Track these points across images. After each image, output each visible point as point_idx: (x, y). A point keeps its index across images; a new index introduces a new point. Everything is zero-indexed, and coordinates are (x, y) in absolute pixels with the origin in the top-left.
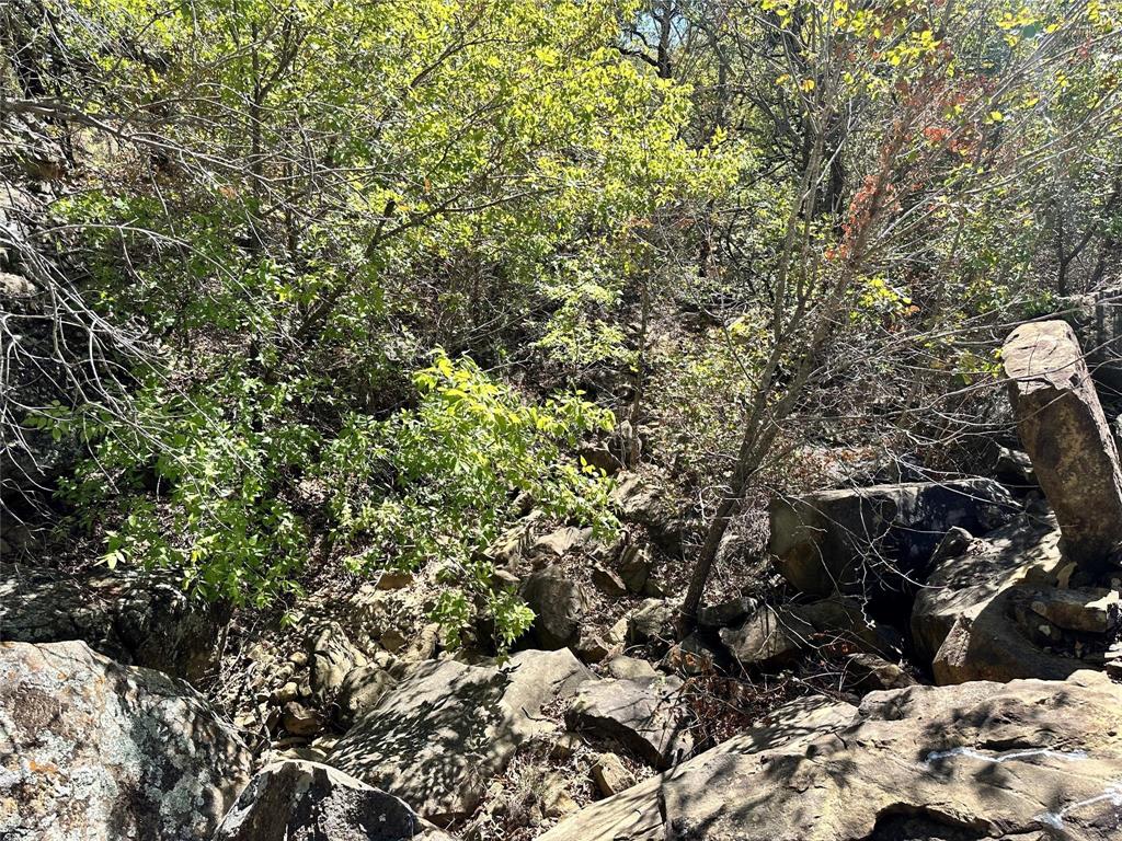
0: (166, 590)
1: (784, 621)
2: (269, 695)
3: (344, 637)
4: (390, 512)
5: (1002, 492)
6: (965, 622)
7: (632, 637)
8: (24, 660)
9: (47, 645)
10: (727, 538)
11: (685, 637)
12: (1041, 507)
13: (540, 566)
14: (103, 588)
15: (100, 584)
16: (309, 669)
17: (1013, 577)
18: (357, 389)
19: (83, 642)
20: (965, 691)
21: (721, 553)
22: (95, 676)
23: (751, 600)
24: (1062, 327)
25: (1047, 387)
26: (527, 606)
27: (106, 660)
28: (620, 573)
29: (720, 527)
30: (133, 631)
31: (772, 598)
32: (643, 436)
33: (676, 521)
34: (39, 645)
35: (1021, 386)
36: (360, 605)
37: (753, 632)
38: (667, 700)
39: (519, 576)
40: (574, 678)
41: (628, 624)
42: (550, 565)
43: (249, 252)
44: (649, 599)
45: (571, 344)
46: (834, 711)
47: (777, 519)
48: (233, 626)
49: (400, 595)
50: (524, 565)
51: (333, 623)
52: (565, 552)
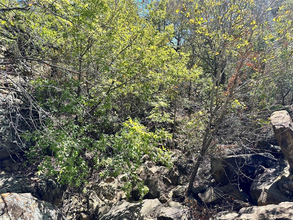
0: (51, 181)
1: (216, 191)
2: (76, 211)
3: (96, 195)
4: (109, 161)
5: (272, 156)
6: (265, 190)
7: (174, 196)
8: (15, 198)
9: (21, 194)
10: (199, 169)
11: (189, 196)
12: (283, 160)
13: (148, 176)
14: (34, 180)
15: (34, 179)
16: (87, 204)
17: (277, 179)
18: (101, 129)
19: (30, 193)
20: (268, 207)
21: (197, 173)
22: (33, 203)
23: (207, 185)
24: (285, 112)
25: (283, 127)
26: (147, 187)
27: (36, 199)
28: (170, 179)
29: (198, 166)
30: (42, 192)
31: (213, 185)
32: (175, 142)
33: (185, 164)
34: (19, 194)
35: (276, 127)
36: (100, 186)
37: (207, 194)
38: (185, 213)
39: (143, 179)
40: (159, 207)
41: (173, 193)
42: (151, 176)
43: (77, 94)
44: (179, 186)
45: (157, 117)
46: (231, 215)
47: (213, 163)
48: (67, 191)
49: (111, 184)
50: (144, 176)
51: (93, 191)
52: (155, 173)
